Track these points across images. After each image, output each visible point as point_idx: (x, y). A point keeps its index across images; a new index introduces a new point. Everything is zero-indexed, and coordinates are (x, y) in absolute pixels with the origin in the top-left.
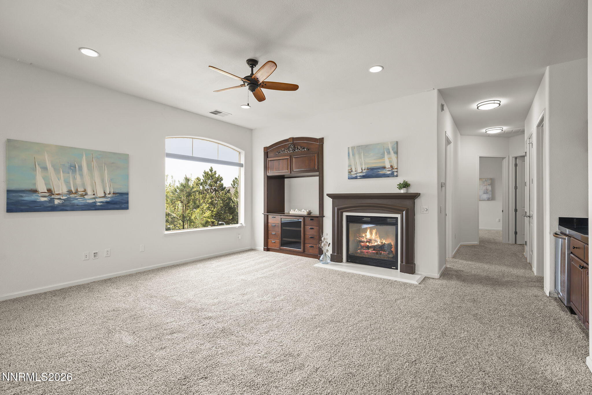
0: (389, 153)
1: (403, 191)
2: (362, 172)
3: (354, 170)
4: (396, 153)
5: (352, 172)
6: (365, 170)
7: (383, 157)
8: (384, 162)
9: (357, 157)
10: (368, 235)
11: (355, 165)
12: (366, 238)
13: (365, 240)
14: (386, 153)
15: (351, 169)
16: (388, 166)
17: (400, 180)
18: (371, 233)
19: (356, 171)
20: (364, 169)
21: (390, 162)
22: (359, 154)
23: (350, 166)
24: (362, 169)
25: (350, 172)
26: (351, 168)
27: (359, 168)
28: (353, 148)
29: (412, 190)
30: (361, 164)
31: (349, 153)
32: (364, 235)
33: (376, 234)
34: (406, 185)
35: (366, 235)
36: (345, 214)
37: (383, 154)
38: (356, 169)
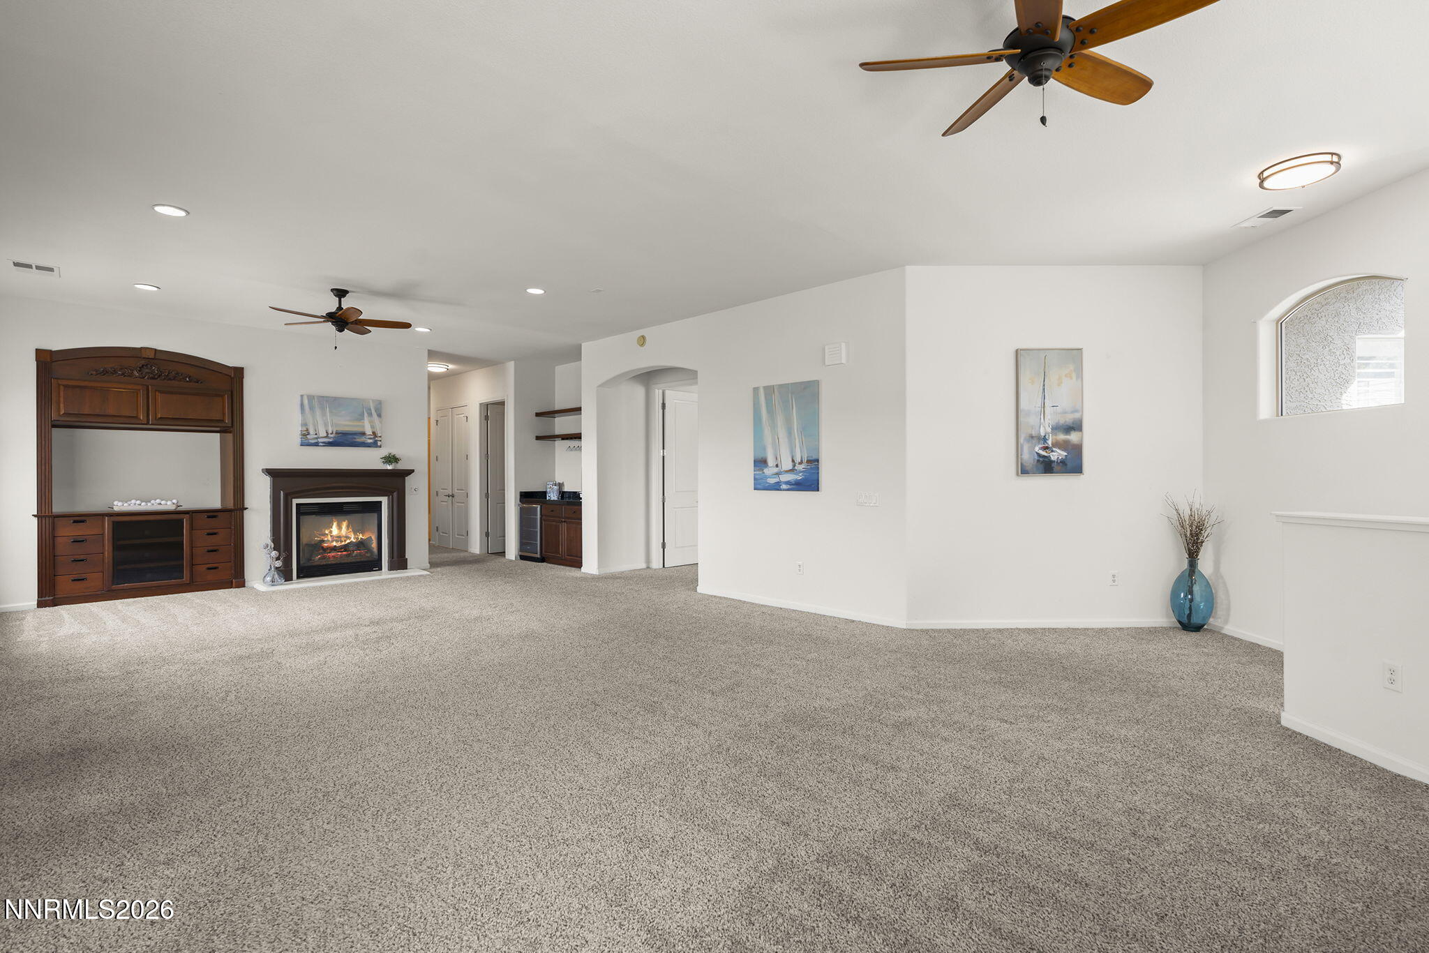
0: (370, 414)
1: (389, 467)
2: (327, 437)
3: (312, 432)
4: (379, 416)
5: (308, 434)
6: (332, 433)
7: (361, 417)
8: (363, 426)
9: (318, 412)
10: (335, 531)
11: (315, 424)
12: (331, 536)
13: (329, 538)
14: (366, 414)
15: (307, 431)
16: (368, 432)
17: (384, 452)
18: (340, 527)
19: (316, 434)
20: (330, 432)
21: (372, 427)
22: (323, 409)
23: (304, 424)
24: (327, 432)
25: (305, 434)
26: (307, 429)
27: (323, 427)
28: (311, 398)
29: (400, 466)
30: (326, 425)
31: (302, 405)
32: (327, 532)
33: (348, 527)
34: (391, 459)
35: (331, 532)
36: (295, 501)
37: (362, 415)
38: (317, 431)
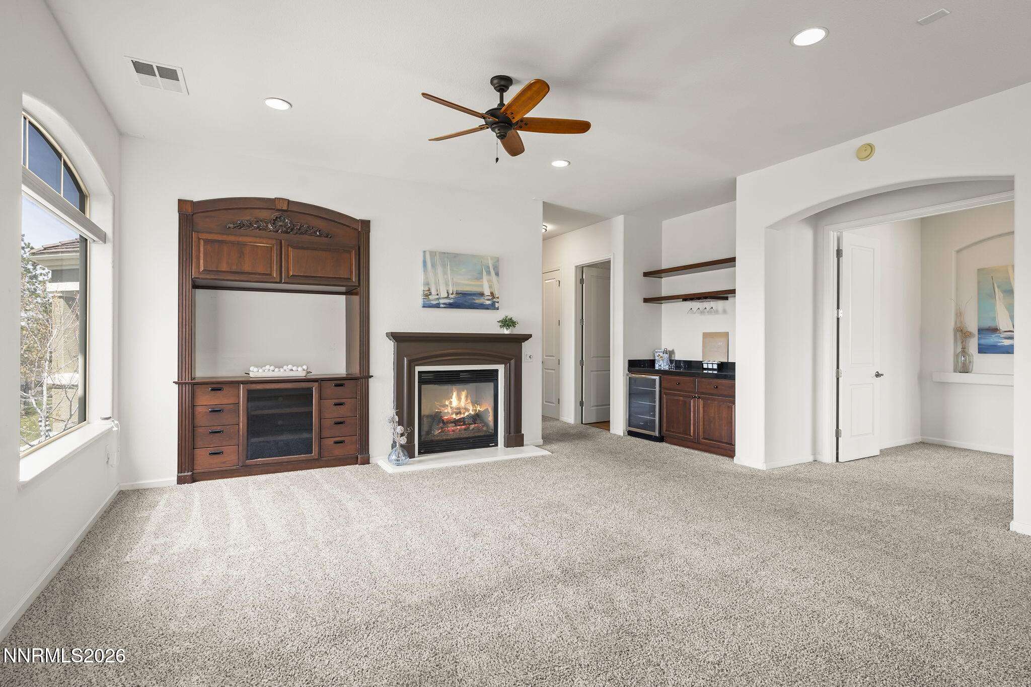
0: (489, 273)
1: (506, 331)
2: (448, 297)
3: (434, 292)
4: (497, 274)
5: (430, 295)
6: (452, 294)
7: (480, 277)
8: (482, 286)
9: (440, 270)
10: (455, 402)
11: (437, 283)
12: (451, 408)
13: (449, 410)
14: (484, 273)
15: (429, 290)
16: (487, 292)
17: (500, 315)
18: (459, 399)
19: (438, 295)
20: (451, 292)
21: (490, 287)
22: (444, 266)
23: (427, 284)
24: (448, 293)
25: (427, 294)
26: (429, 288)
27: (444, 290)
28: (433, 254)
29: (518, 330)
30: (447, 285)
31: (425, 262)
32: (447, 403)
33: (467, 397)
34: (508, 322)
35: (451, 403)
36: (418, 369)
37: (481, 273)
38: (439, 291)
